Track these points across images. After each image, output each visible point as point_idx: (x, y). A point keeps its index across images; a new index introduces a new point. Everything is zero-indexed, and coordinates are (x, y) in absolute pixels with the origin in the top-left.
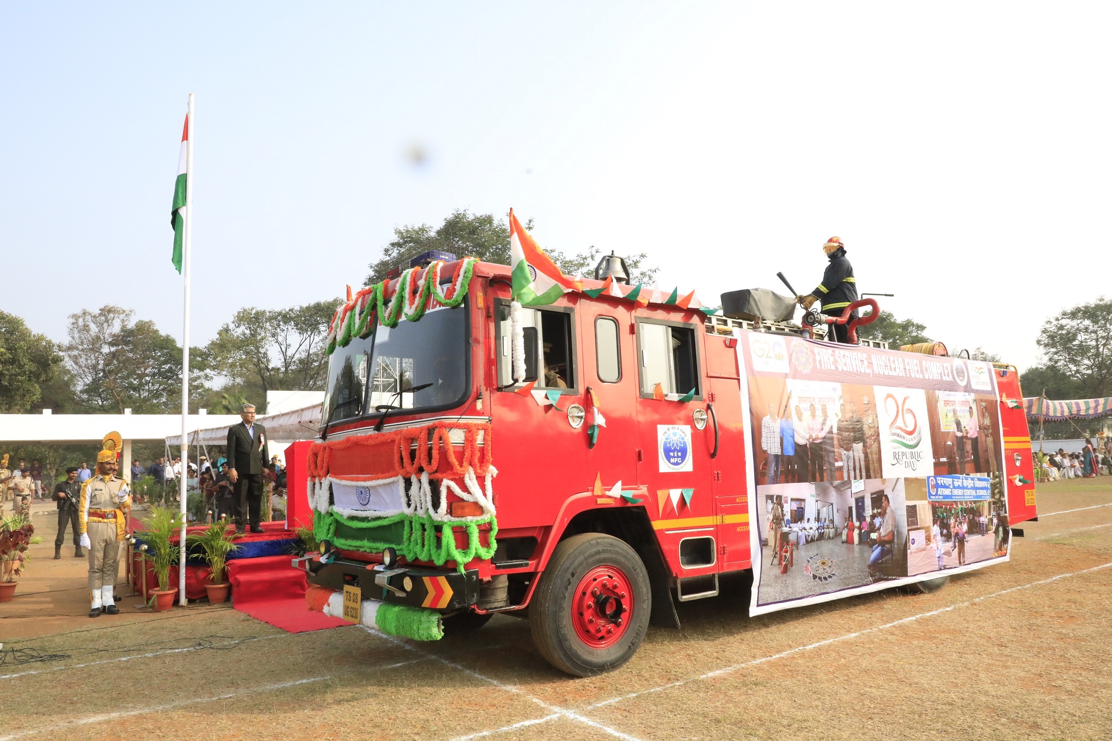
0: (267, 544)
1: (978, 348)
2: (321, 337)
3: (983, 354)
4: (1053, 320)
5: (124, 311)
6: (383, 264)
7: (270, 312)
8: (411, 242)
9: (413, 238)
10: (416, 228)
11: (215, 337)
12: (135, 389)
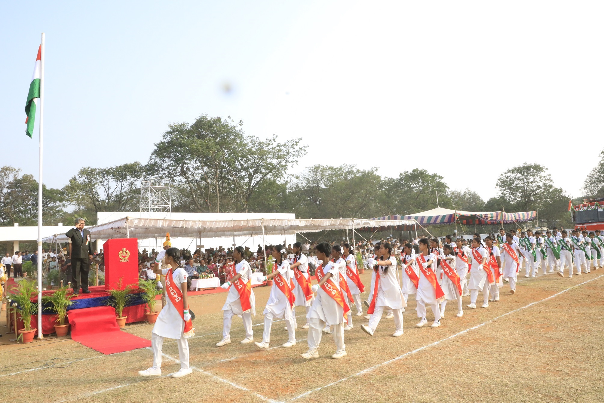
0: (92, 300)
1: (467, 188)
2: (127, 183)
3: (469, 191)
4: (503, 174)
5: (15, 169)
6: (162, 143)
7: (99, 169)
8: (177, 131)
9: (178, 129)
10: (180, 124)
11: (68, 183)
12: (22, 212)
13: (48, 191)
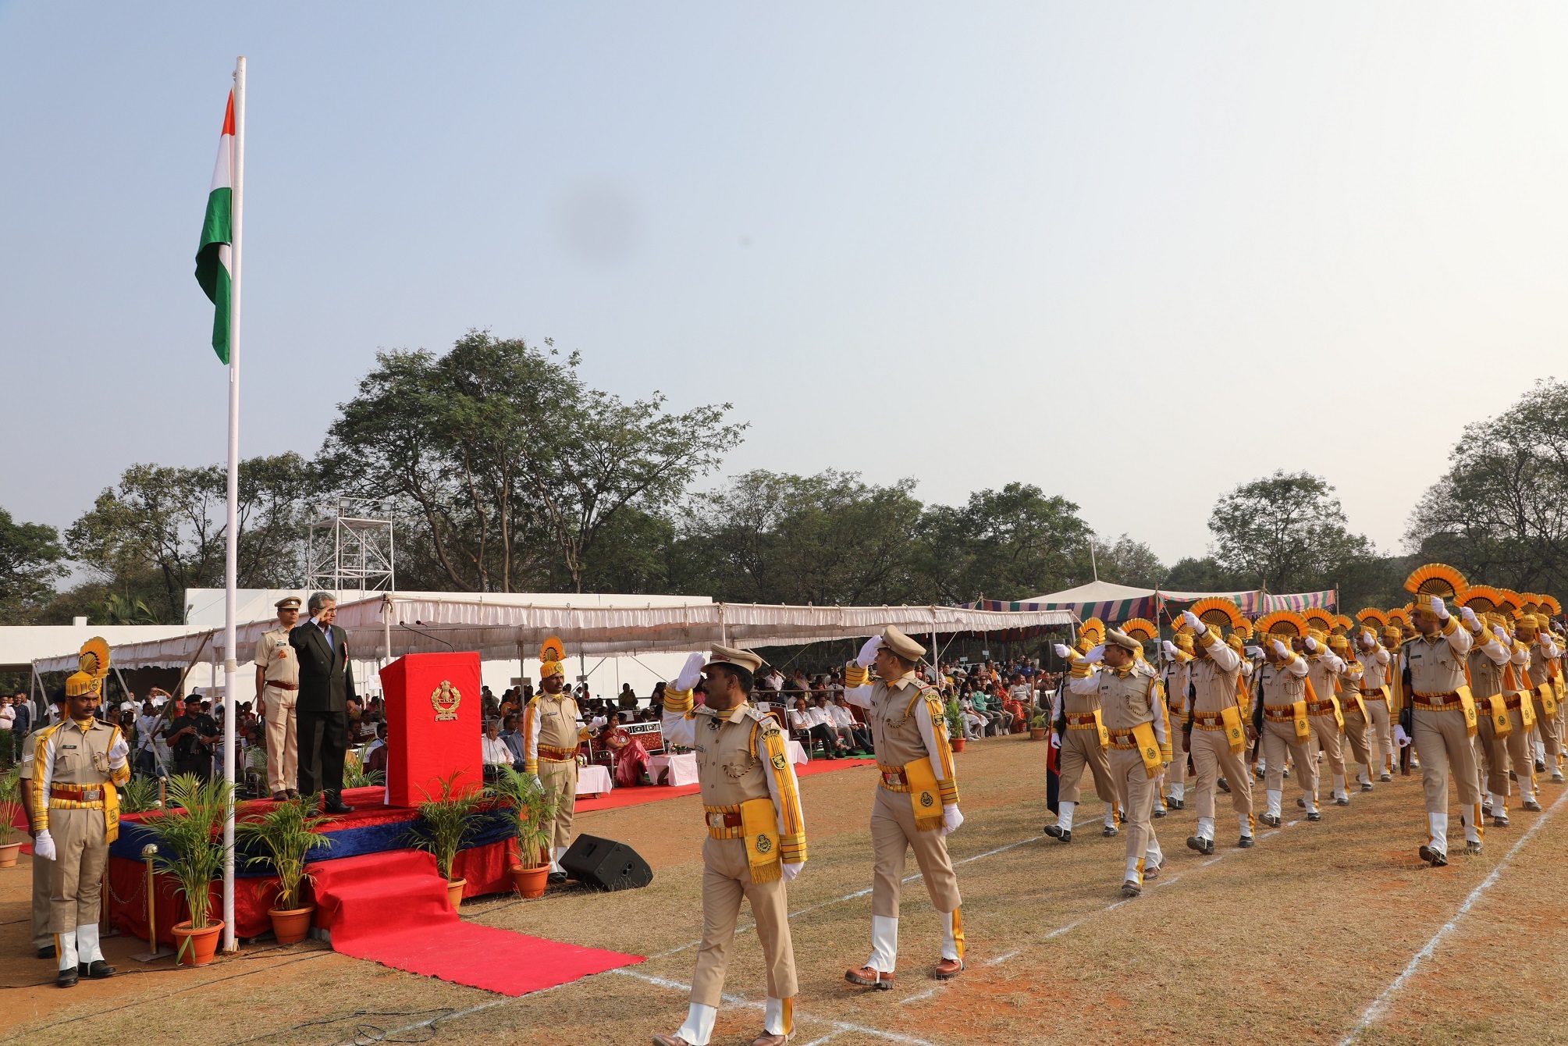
1: (1124, 535)
2: (263, 510)
4: (1226, 498)
7: (180, 471)
8: (401, 373)
9: (403, 367)
11: (92, 508)
13: (17, 529)
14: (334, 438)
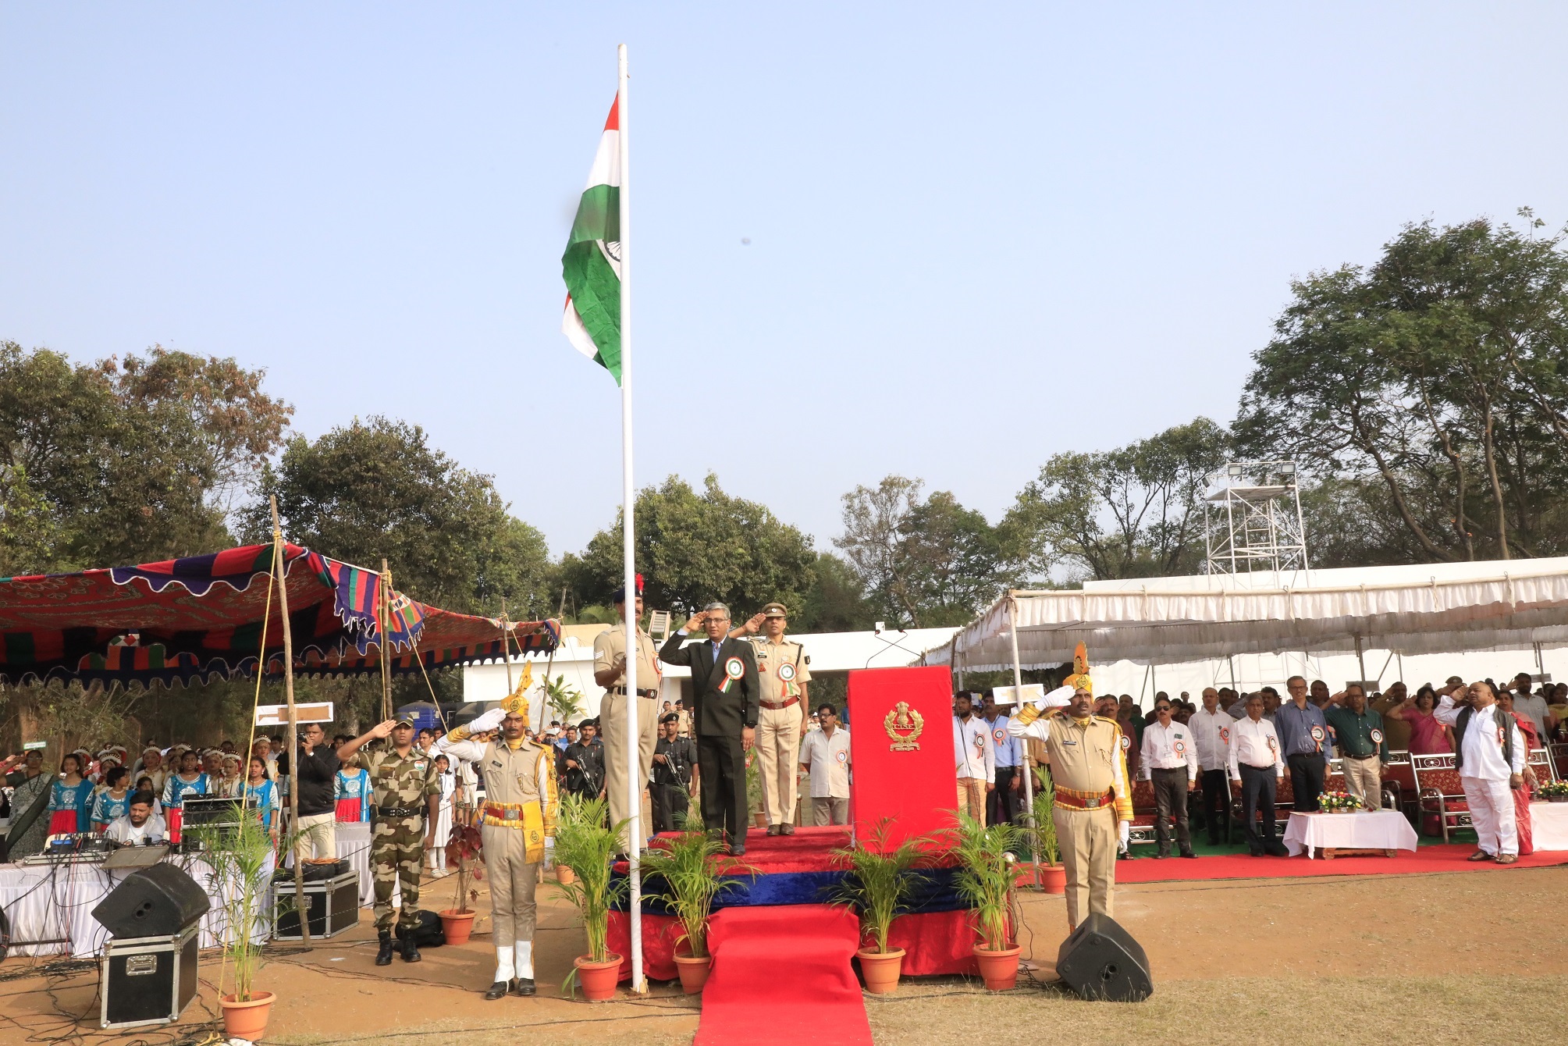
2: (1178, 487)
5: (909, 482)
6: (1275, 346)
7: (1094, 456)
8: (1323, 301)
9: (1324, 293)
10: (1331, 273)
11: (1013, 503)
12: (935, 593)
14: (1252, 394)
